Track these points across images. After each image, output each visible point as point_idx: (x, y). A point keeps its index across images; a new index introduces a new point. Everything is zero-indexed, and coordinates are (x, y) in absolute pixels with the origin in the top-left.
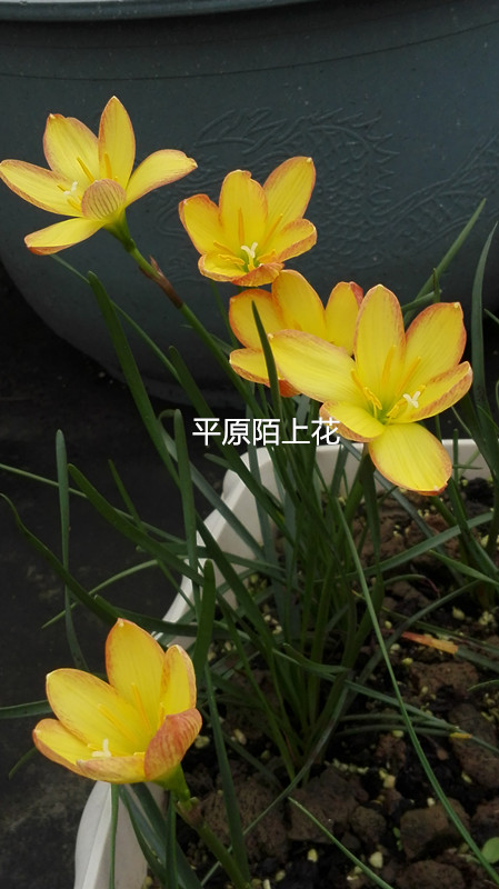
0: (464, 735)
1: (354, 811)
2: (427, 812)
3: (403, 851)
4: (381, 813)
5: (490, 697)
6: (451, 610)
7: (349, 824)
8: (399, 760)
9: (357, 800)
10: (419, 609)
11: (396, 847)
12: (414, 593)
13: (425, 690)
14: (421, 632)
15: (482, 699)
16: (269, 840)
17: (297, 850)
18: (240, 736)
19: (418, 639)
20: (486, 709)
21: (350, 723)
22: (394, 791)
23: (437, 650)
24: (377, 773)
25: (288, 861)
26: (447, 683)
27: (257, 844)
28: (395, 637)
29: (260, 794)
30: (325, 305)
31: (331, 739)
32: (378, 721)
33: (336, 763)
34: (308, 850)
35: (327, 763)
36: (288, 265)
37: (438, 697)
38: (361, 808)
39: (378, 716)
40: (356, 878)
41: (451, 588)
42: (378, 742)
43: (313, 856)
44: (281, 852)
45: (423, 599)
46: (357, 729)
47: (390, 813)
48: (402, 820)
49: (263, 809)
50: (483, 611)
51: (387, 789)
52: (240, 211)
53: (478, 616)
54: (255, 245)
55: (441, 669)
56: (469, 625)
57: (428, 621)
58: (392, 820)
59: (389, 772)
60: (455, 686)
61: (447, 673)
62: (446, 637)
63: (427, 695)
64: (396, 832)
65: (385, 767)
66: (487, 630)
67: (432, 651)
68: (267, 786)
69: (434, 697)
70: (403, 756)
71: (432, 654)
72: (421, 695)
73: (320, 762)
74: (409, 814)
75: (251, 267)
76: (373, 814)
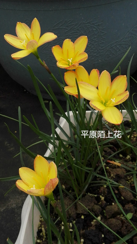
0: (123, 187)
1: (94, 206)
2: (112, 206)
3: (106, 216)
4: (100, 206)
5: (129, 177)
6: (119, 155)
7: (92, 209)
8: (105, 193)
9: (94, 203)
10: (111, 154)
11: (104, 215)
12: (110, 150)
13: (112, 175)
14: (111, 160)
15: (127, 178)
16: (71, 213)
17: (78, 216)
18: (64, 187)
19: (111, 162)
20: (128, 180)
21: (93, 184)
22: (104, 201)
23: (115, 165)
24: (100, 196)
25: (76, 218)
26: (118, 174)
27: (68, 214)
28: (105, 162)
29: (69, 201)
30: (89, 75)
31: (88, 188)
32: (100, 183)
33: (89, 194)
34: (82, 216)
35: (86, 194)
36: (80, 64)
37: (115, 177)
38: (95, 205)
39: (100, 181)
40: (94, 223)
41: (119, 149)
42: (100, 188)
43: (83, 217)
44: (75, 216)
45: (112, 152)
46: (94, 185)
47: (103, 207)
48: (106, 208)
49: (70, 205)
50: (127, 155)
51: (102, 200)
52: (68, 50)
53: (126, 156)
54: (71, 59)
55: (116, 170)
56: (124, 158)
57: (113, 157)
58: (103, 208)
59: (103, 196)
60: (120, 174)
61: (118, 171)
62: (118, 162)
63: (113, 176)
64: (104, 211)
65: (101, 195)
66: (128, 160)
67: (114, 165)
68: (71, 199)
69: (114, 177)
70: (106, 192)
71: (114, 166)
72: (111, 177)
73: (85, 193)
74: (108, 207)
75: (70, 64)
76: (98, 207)
